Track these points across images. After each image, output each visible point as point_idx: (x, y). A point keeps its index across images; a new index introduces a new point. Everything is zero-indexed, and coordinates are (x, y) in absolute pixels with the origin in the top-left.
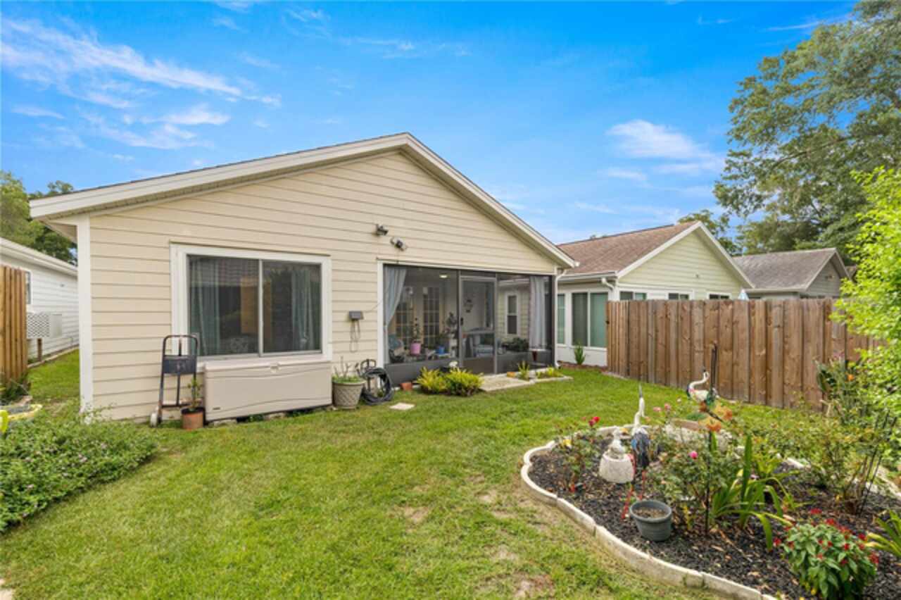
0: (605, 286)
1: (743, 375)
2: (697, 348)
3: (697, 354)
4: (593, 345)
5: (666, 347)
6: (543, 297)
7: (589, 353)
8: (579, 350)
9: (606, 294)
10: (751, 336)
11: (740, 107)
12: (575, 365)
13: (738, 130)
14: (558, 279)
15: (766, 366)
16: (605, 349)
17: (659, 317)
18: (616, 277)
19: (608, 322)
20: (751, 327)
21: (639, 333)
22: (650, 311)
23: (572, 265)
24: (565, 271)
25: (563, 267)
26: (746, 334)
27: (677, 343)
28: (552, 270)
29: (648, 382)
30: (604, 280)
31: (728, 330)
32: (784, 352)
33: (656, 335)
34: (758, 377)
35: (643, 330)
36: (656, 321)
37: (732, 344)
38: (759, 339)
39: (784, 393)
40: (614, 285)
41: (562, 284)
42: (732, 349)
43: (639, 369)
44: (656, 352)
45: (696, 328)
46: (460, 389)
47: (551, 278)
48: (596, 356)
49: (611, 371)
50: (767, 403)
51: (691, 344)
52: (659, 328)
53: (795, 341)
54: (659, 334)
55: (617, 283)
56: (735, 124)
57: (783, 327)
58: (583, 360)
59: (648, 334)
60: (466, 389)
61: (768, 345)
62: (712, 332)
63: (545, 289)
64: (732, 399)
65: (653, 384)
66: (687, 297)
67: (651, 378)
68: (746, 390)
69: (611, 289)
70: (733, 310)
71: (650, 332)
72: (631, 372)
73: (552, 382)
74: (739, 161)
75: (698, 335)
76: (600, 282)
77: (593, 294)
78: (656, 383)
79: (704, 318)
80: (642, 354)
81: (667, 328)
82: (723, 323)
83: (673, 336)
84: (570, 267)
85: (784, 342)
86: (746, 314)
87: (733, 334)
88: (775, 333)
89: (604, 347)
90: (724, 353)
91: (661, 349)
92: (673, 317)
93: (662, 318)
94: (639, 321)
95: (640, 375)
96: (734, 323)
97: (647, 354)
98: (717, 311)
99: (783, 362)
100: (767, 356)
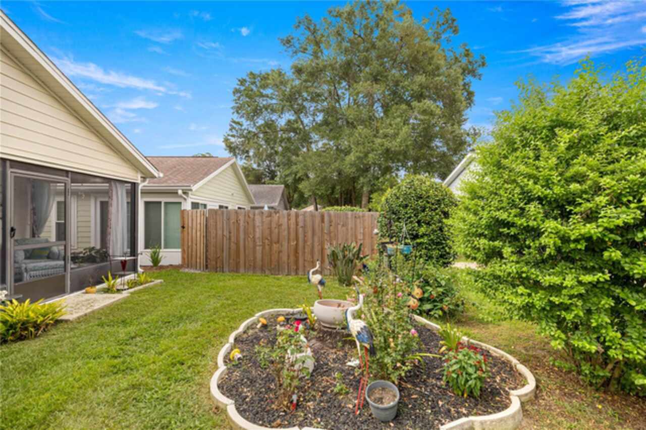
0: (181, 197)
1: (285, 258)
2: (258, 244)
3: (258, 248)
4: (166, 247)
5: (236, 244)
6: (125, 204)
7: (164, 254)
8: (155, 253)
9: (180, 203)
10: (289, 233)
11: (239, 95)
12: (152, 267)
13: (238, 107)
14: (140, 187)
15: (296, 252)
16: (180, 250)
17: (232, 222)
18: (191, 190)
19: (183, 227)
20: (289, 228)
21: (216, 234)
22: (225, 218)
23: (157, 175)
24: (148, 180)
25: (146, 175)
26: (286, 233)
27: (244, 240)
28: (136, 177)
29: (223, 272)
30: (180, 192)
31: (277, 230)
32: (305, 242)
33: (230, 237)
34: (292, 258)
35: (220, 232)
36: (229, 225)
37: (279, 239)
38: (293, 235)
39: (304, 266)
40: (188, 196)
41: (144, 193)
42: (278, 242)
43: (216, 263)
44: (230, 248)
45: (257, 230)
46: (26, 329)
47: (134, 185)
48: (171, 256)
49: (188, 267)
50: (297, 274)
51: (254, 241)
52: (232, 231)
53: (310, 234)
54: (232, 234)
55: (190, 196)
56: (237, 103)
57: (304, 227)
58: (159, 262)
59: (223, 235)
60: (37, 326)
61: (297, 239)
62: (267, 232)
63: (127, 197)
64: (279, 274)
65: (228, 273)
66: (227, 208)
67: (226, 269)
68: (286, 267)
69: (185, 199)
70: (279, 217)
71: (225, 234)
72: (209, 266)
73: (145, 288)
74: (237, 127)
75: (258, 235)
76: (177, 193)
77: (166, 203)
78: (229, 271)
79: (263, 222)
80: (218, 250)
81: (238, 230)
82: (274, 225)
83: (242, 236)
84: (154, 177)
85: (305, 236)
86: (286, 220)
87: (279, 232)
88: (300, 230)
89: (179, 248)
90: (274, 245)
91: (233, 246)
92: (242, 223)
93: (234, 223)
94: (216, 225)
95: (217, 268)
96: (279, 226)
97: (223, 251)
98: (269, 218)
99: (304, 248)
100: (297, 244)
